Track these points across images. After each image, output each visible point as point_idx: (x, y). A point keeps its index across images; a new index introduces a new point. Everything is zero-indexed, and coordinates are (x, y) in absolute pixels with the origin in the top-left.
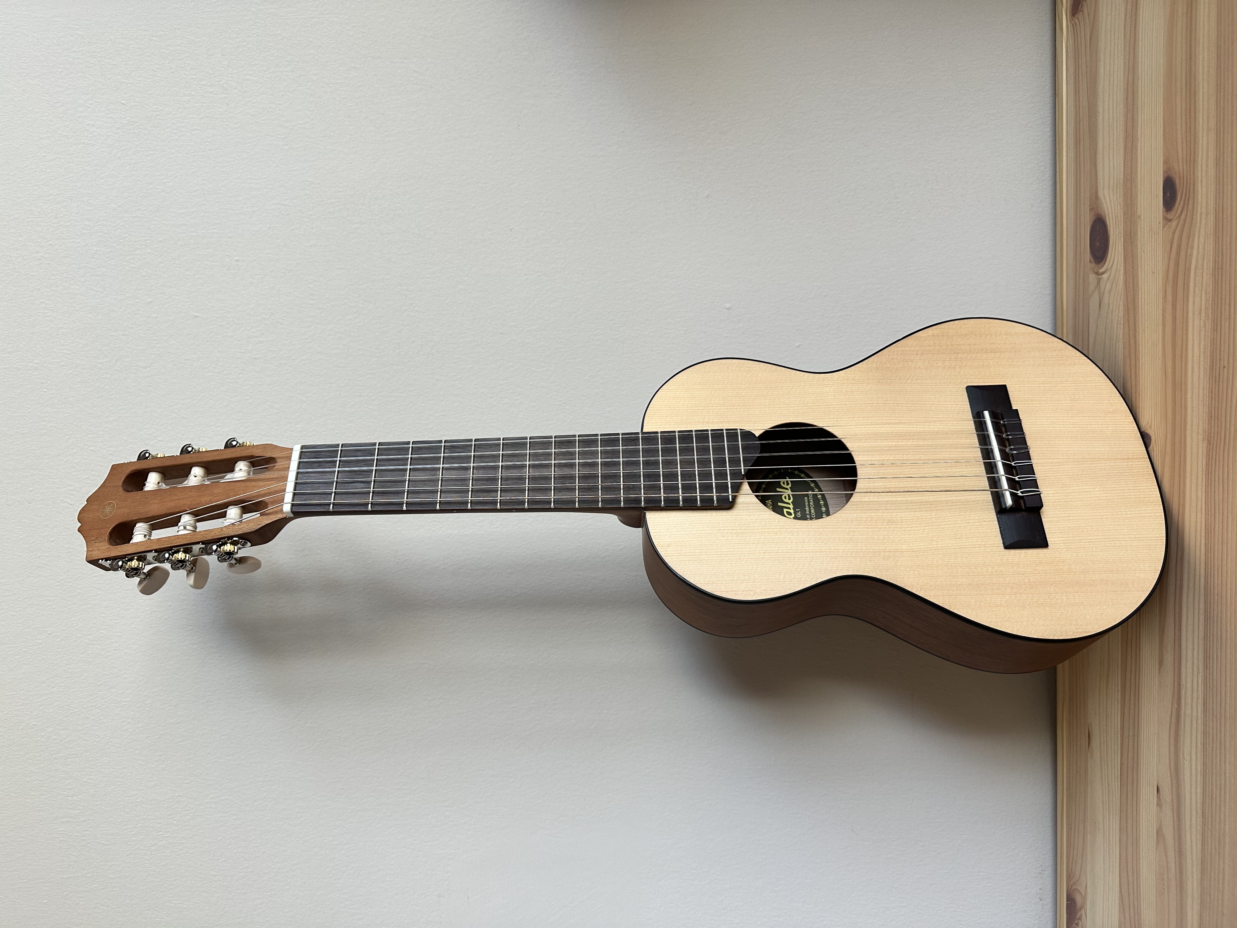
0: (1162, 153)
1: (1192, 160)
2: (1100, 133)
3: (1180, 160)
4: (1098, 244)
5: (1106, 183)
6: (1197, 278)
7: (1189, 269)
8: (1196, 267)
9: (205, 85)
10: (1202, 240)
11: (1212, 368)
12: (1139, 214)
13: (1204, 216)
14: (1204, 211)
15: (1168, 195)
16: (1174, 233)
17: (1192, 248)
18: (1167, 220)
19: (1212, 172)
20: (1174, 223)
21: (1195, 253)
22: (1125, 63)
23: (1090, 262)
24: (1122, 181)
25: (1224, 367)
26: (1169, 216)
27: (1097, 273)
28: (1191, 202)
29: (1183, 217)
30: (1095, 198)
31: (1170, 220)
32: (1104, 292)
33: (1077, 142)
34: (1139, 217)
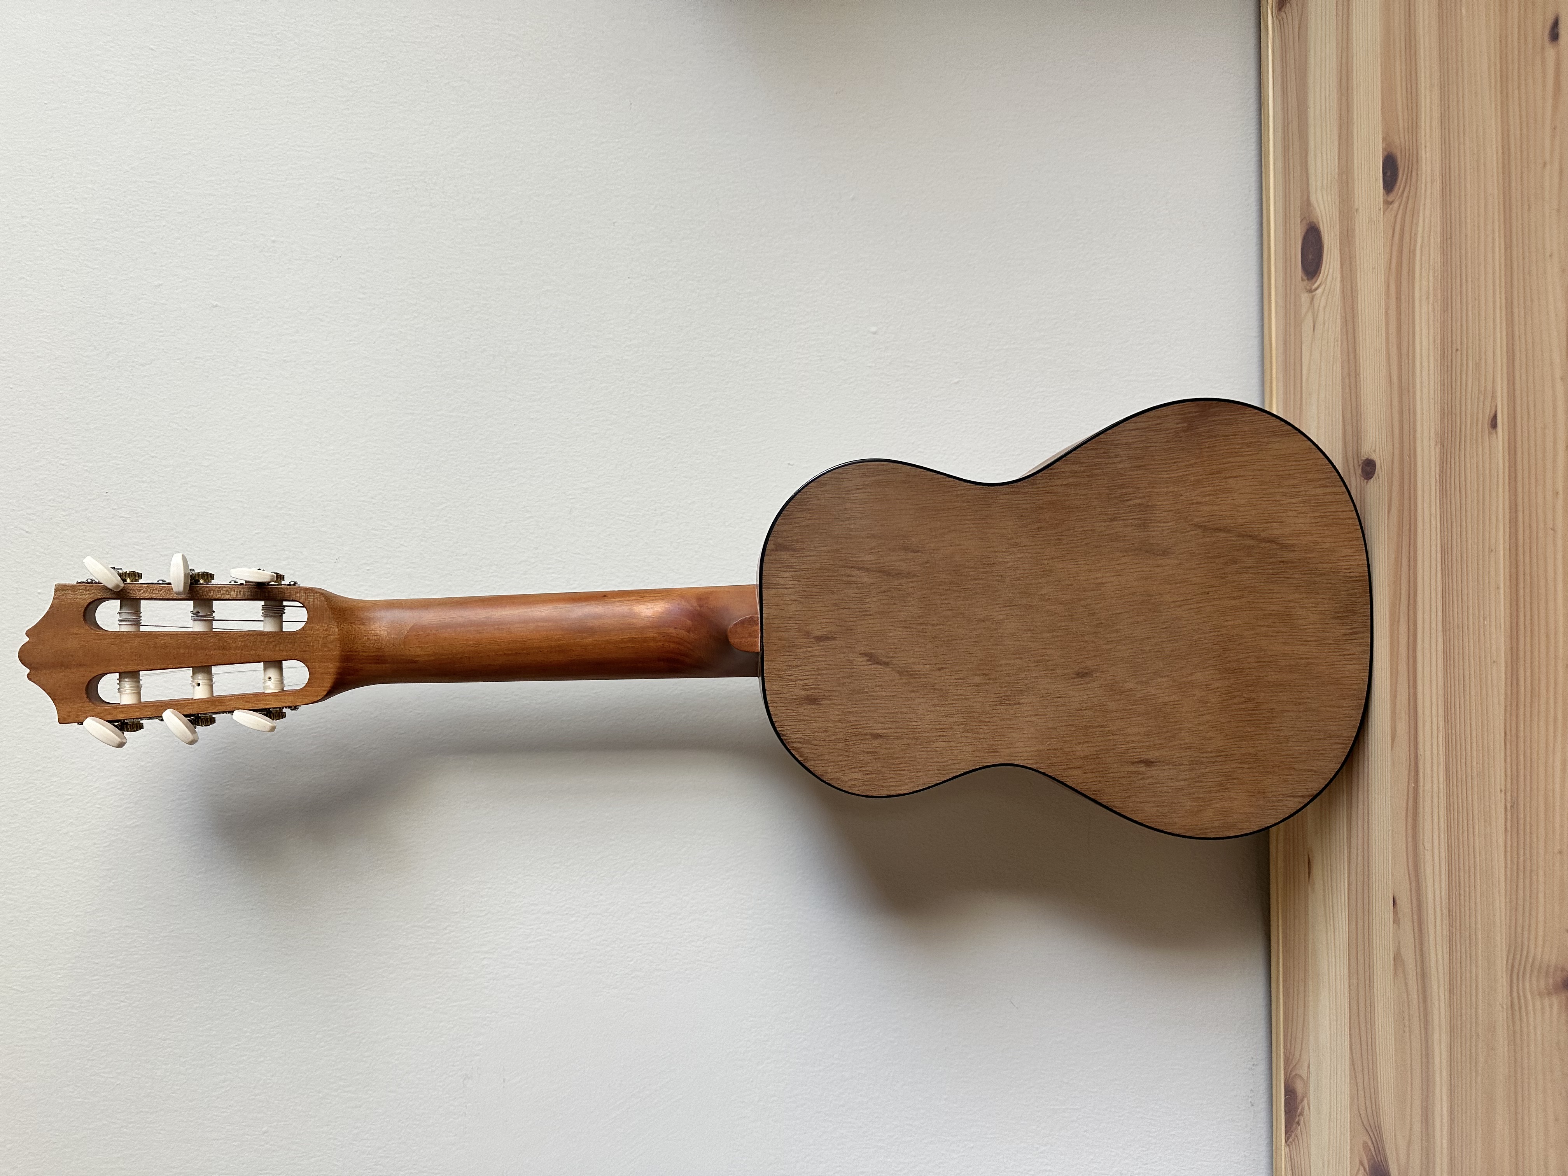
0: (1380, 129)
1: (1414, 127)
2: (1311, 130)
3: (1401, 131)
4: (1310, 257)
5: (1319, 184)
6: (1423, 258)
7: (1415, 250)
8: (1422, 246)
10: (1428, 212)
11: (1443, 355)
12: (1356, 207)
13: (1429, 185)
14: (1429, 179)
15: (1389, 174)
16: (1396, 216)
17: (1417, 224)
18: (1387, 203)
19: (1437, 134)
20: (1396, 205)
21: (1420, 229)
22: (1337, 44)
23: (1303, 280)
24: (1336, 176)
25: (1457, 350)
26: (1390, 199)
27: (1311, 291)
28: (1414, 174)
29: (1405, 194)
30: (1307, 204)
31: (1391, 203)
32: (1318, 310)
33: (1286, 149)
34: (1357, 210)
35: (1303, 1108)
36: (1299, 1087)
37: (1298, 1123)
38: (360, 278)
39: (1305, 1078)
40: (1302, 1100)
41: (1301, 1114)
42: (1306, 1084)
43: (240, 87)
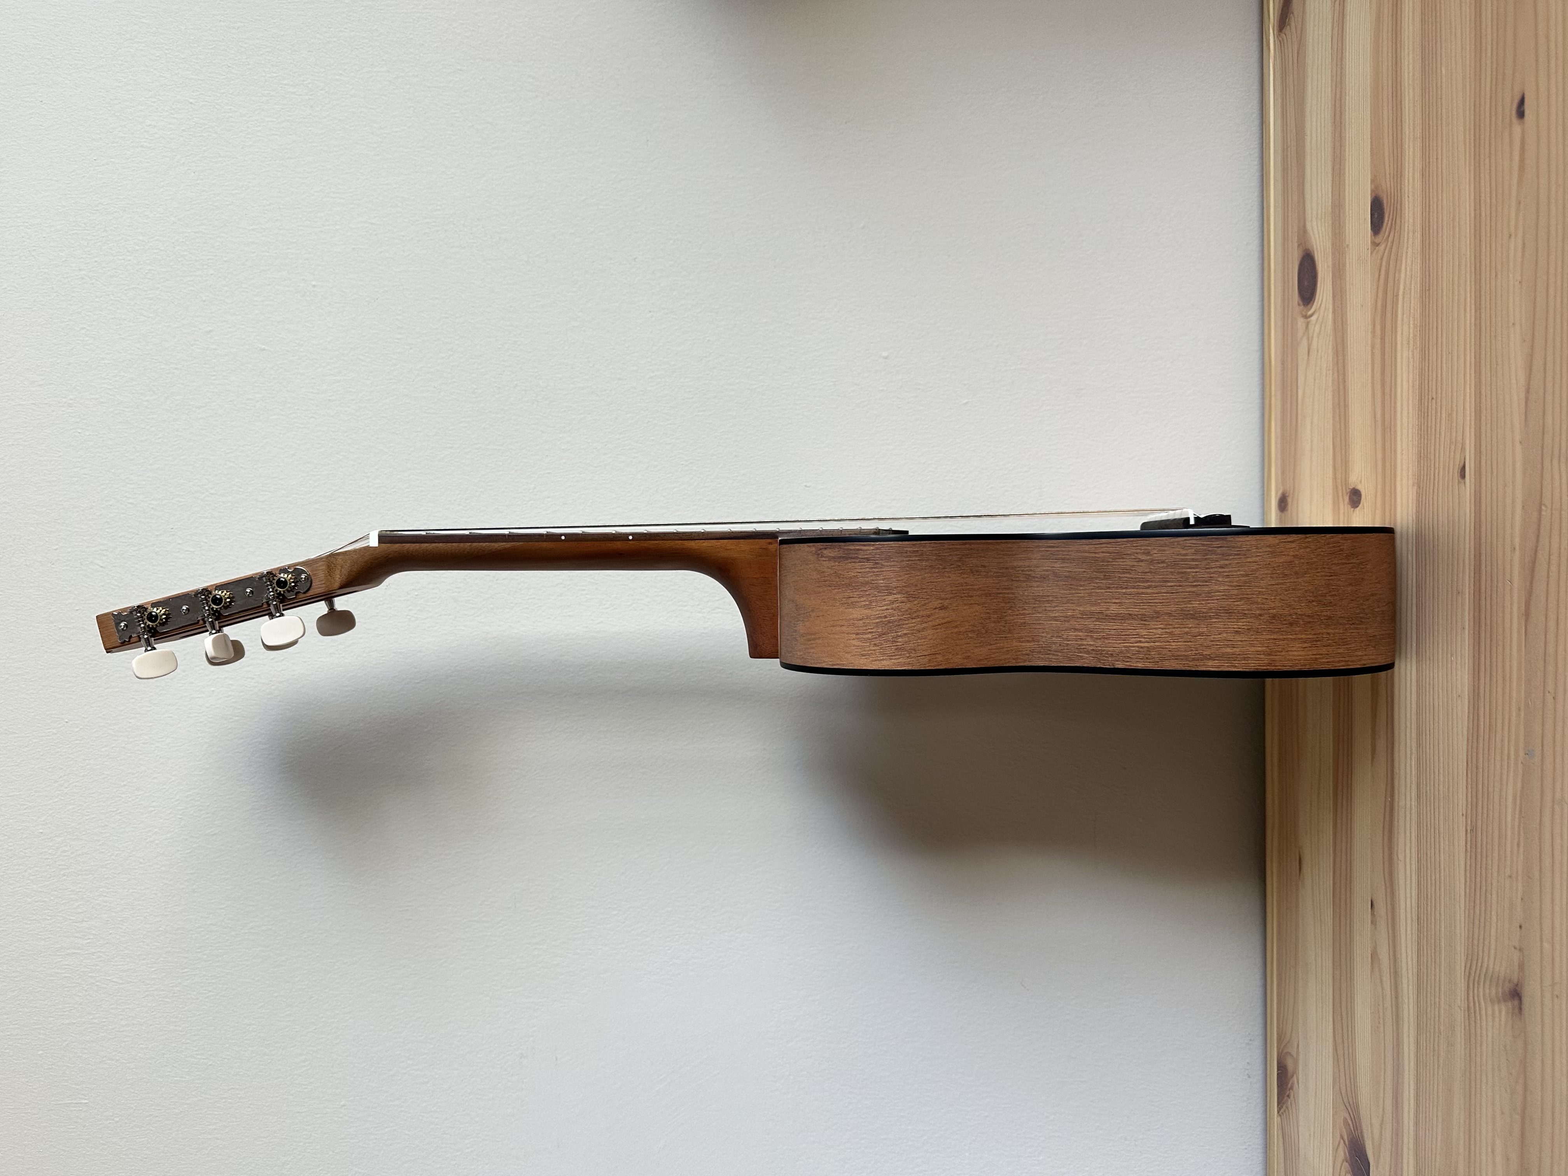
0: (1369, 171)
1: (1399, 174)
2: (1308, 157)
3: (1388, 176)
4: (1306, 283)
5: (1315, 212)
6: (1405, 305)
7: (1397, 295)
8: (1404, 292)
9: (286, 85)
10: (1409, 262)
11: (1421, 400)
12: (1347, 243)
13: (1411, 235)
14: (1411, 228)
15: (1376, 216)
16: (1382, 259)
17: (1400, 271)
18: (1375, 245)
19: (1418, 185)
20: (1382, 247)
21: (1403, 276)
22: (1332, 76)
23: (1299, 305)
24: (1330, 208)
25: (1433, 398)
26: (1377, 241)
27: (1306, 317)
28: (1398, 221)
29: (1390, 239)
30: (1303, 232)
31: (1378, 245)
32: (1312, 337)
33: (1285, 171)
34: (1348, 246)
35: (1293, 1084)
36: (1290, 1063)
37: (1289, 1096)
38: (397, 319)
39: (1295, 1056)
40: (1292, 1076)
41: (1292, 1088)
42: (1296, 1061)
43: (277, 137)
